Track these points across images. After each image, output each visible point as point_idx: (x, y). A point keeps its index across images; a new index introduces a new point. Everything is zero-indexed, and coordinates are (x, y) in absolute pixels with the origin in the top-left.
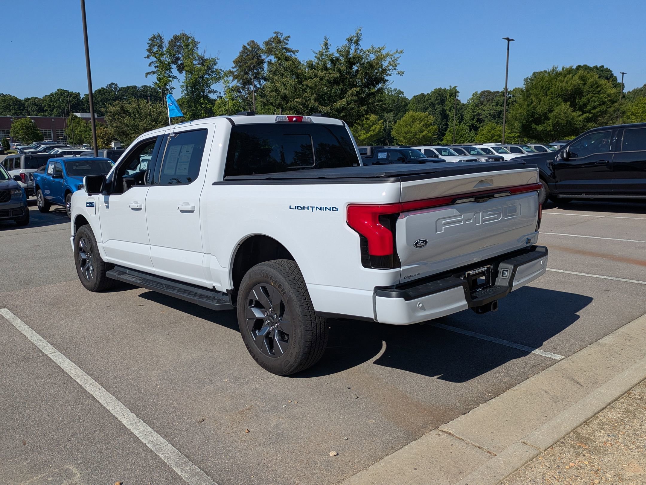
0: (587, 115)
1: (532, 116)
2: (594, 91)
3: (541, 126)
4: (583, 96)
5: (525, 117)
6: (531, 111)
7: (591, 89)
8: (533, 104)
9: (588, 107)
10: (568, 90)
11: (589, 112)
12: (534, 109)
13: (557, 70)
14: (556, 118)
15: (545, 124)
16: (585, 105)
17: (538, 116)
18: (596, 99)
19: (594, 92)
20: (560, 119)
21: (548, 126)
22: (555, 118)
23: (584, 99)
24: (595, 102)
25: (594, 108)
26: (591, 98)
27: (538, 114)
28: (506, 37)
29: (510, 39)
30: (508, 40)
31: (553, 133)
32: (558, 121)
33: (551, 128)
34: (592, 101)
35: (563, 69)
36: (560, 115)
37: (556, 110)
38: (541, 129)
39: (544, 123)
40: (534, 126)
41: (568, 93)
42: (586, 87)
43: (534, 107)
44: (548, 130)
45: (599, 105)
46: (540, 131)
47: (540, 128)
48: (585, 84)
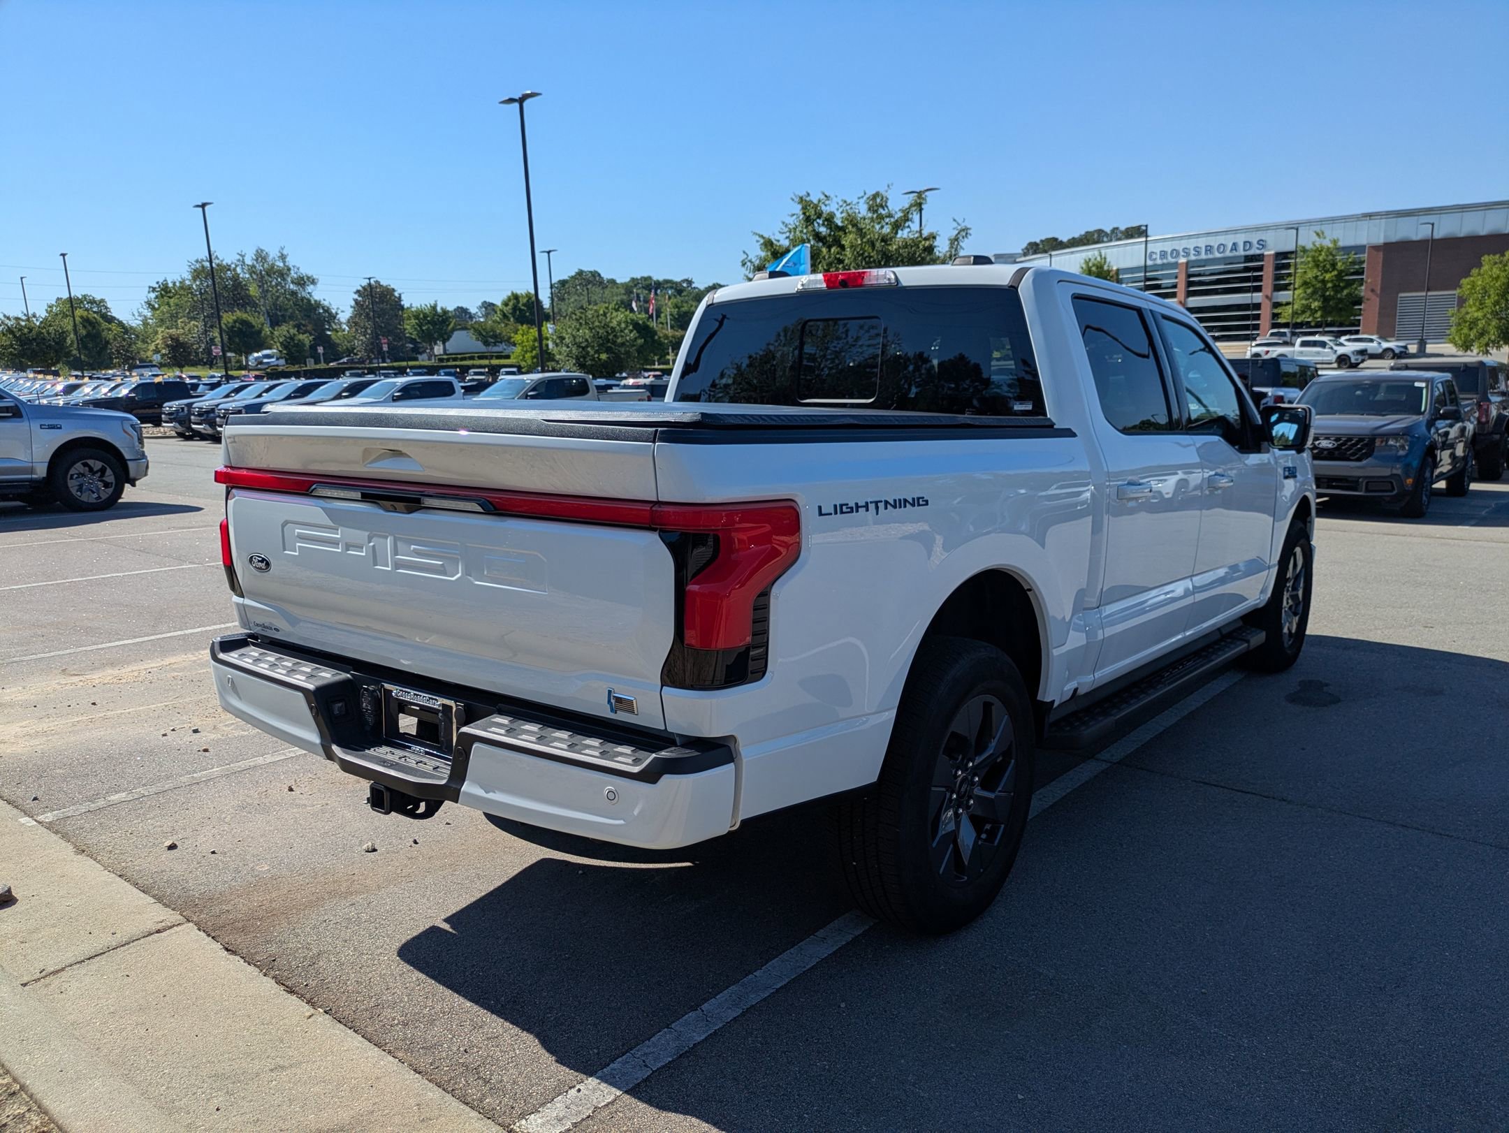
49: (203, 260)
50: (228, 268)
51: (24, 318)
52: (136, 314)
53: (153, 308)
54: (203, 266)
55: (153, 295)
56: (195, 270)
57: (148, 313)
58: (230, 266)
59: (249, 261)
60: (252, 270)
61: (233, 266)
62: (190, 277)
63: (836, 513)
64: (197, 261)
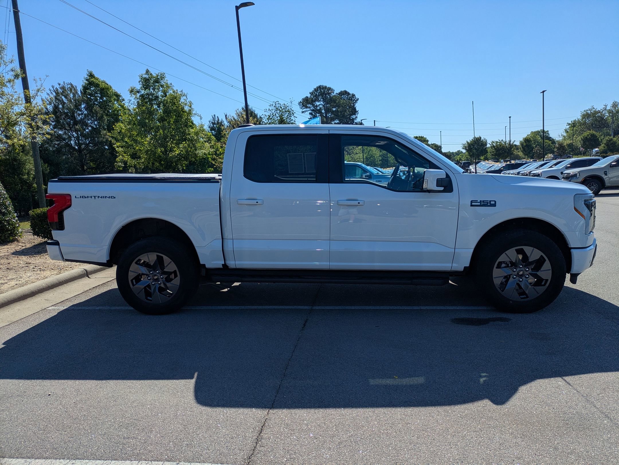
49: (587, 110)
50: (599, 112)
51: (499, 142)
52: (560, 135)
53: (567, 132)
54: (587, 113)
55: (568, 127)
56: (583, 115)
57: (565, 134)
58: (600, 111)
59: (608, 108)
60: (610, 112)
61: (601, 111)
62: (581, 118)
63: (81, 198)
64: (584, 111)
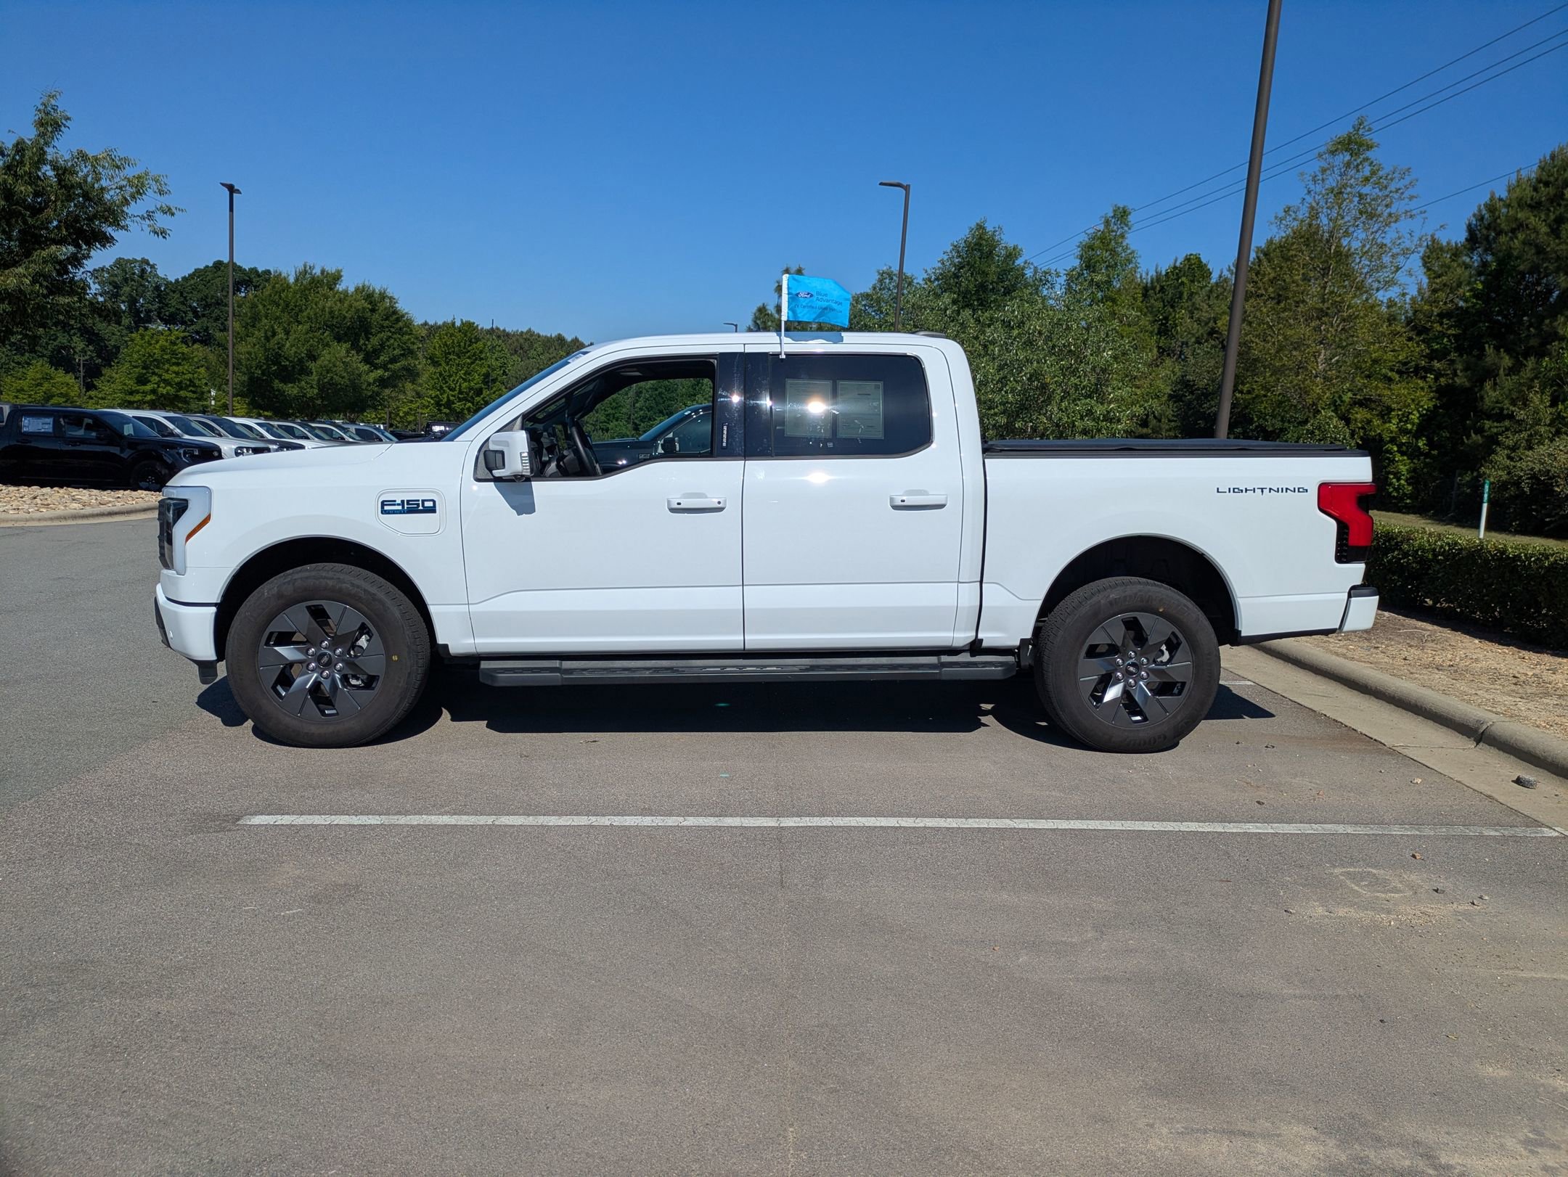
0: (380, 372)
1: (276, 362)
2: (391, 327)
3: (293, 387)
4: (371, 334)
5: (260, 362)
6: (274, 350)
7: (386, 323)
8: (276, 337)
9: (382, 358)
10: (345, 317)
11: (385, 367)
12: (279, 348)
13: (314, 272)
14: (328, 373)
15: (303, 383)
16: (376, 352)
17: (288, 363)
18: (396, 344)
19: (393, 330)
20: (336, 375)
21: (307, 387)
22: (324, 373)
23: (375, 341)
24: (394, 349)
25: (394, 360)
26: (388, 339)
27: (288, 360)
28: (229, 183)
29: (236, 188)
30: (231, 189)
31: (319, 402)
32: (332, 378)
33: (316, 391)
34: (389, 347)
35: (323, 272)
36: (335, 366)
37: (326, 357)
38: (296, 392)
39: (300, 381)
40: (277, 384)
41: (346, 324)
42: (376, 316)
43: (278, 343)
44: (308, 396)
45: (401, 355)
46: (293, 396)
47: (291, 390)
48: (373, 311)
